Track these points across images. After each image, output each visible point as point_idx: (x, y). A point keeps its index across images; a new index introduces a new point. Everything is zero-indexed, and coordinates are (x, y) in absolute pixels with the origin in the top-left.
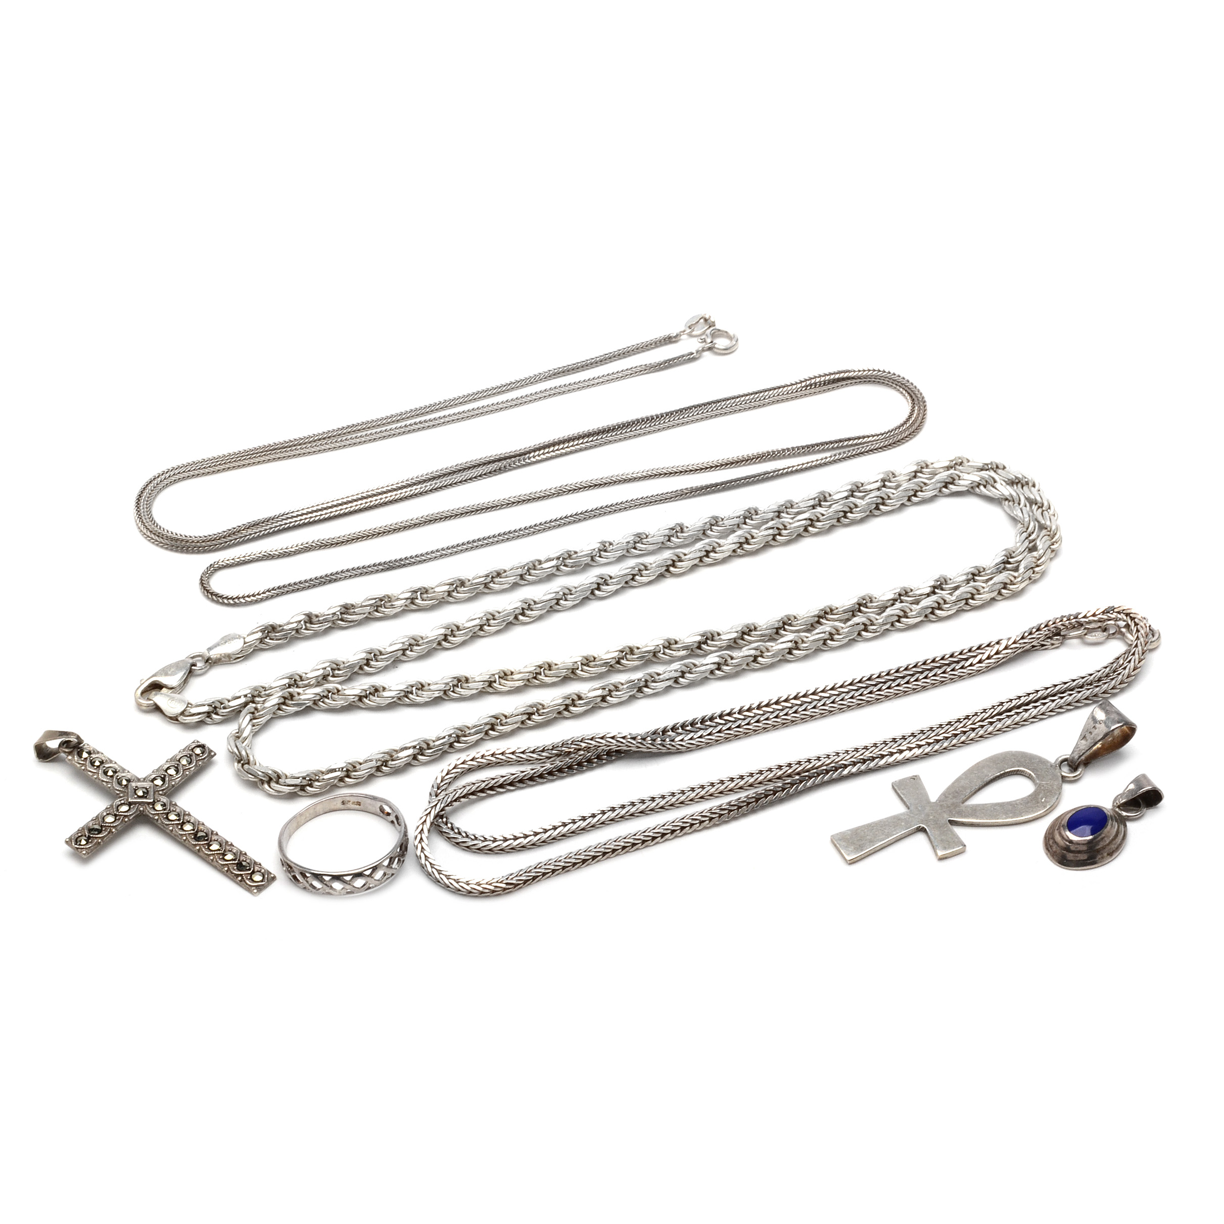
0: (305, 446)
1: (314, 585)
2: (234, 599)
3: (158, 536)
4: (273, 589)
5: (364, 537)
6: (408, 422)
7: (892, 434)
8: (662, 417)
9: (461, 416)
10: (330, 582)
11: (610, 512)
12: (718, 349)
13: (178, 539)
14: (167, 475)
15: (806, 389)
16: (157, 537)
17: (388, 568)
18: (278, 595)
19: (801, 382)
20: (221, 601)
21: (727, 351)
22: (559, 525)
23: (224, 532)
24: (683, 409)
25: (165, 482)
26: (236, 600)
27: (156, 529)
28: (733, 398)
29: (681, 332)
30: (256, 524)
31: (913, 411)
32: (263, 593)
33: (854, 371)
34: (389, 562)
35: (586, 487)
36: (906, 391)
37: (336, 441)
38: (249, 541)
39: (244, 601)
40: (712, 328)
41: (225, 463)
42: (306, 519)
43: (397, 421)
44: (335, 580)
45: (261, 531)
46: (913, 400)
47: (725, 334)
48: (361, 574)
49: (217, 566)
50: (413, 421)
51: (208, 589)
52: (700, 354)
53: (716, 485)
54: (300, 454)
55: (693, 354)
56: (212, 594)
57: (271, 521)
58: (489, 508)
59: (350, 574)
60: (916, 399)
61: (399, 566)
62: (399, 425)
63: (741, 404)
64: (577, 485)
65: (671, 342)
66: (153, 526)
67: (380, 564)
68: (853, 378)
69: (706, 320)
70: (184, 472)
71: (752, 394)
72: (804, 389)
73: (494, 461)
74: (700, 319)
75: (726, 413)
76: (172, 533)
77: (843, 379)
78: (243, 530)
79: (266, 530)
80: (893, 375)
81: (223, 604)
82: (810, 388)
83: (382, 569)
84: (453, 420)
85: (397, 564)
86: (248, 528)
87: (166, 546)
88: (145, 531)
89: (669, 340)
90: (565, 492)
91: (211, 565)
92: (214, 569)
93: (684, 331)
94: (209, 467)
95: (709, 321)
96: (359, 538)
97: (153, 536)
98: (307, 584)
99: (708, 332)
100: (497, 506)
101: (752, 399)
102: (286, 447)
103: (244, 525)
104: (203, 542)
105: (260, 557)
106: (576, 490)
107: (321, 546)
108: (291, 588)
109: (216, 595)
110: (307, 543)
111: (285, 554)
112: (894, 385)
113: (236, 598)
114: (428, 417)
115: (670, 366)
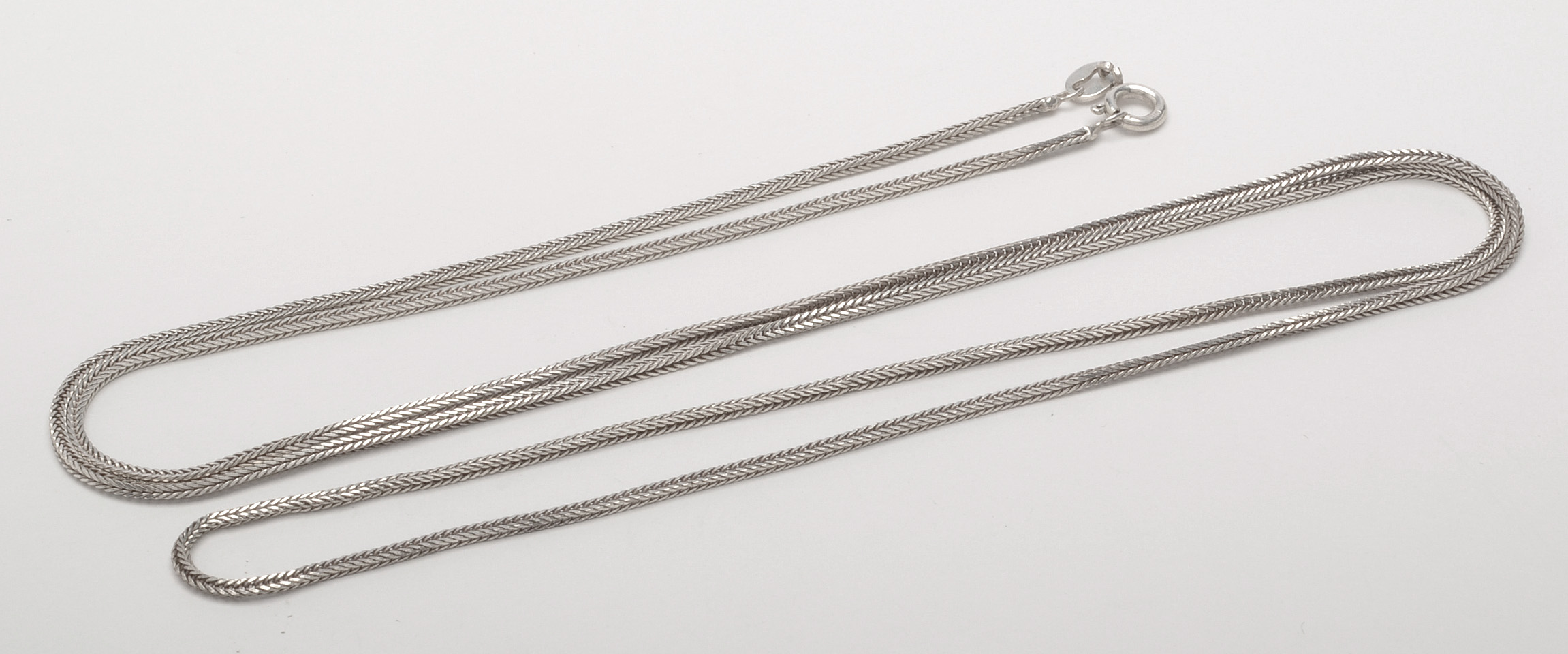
0: (371, 304)
1: (391, 560)
2: (238, 587)
3: (95, 471)
4: (313, 568)
5: (485, 470)
6: (563, 261)
7: (1464, 266)
8: (1034, 245)
9: (662, 248)
10: (421, 553)
11: (949, 420)
12: (1129, 123)
13: (132, 478)
14: (113, 358)
15: (1297, 189)
16: (92, 473)
17: (531, 528)
18: (321, 579)
19: (1289, 176)
20: (213, 591)
21: (1149, 127)
22: (854, 446)
23: (221, 462)
24: (1074, 230)
25: (110, 371)
26: (242, 590)
27: (91, 458)
28: (1164, 209)
29: (1060, 96)
30: (280, 448)
31: (1498, 226)
32: (293, 576)
33: (1385, 156)
34: (534, 516)
35: (900, 376)
36: (1481, 191)
37: (429, 295)
38: (266, 479)
39: (257, 591)
40: (1116, 88)
41: (221, 336)
42: (373, 436)
43: (543, 258)
44: (431, 550)
45: (289, 461)
46: (1497, 207)
47: (1141, 98)
48: (481, 538)
49: (205, 525)
50: (572, 258)
51: (188, 568)
52: (1097, 133)
53: (1145, 362)
54: (361, 319)
55: (1086, 133)
56: (196, 578)
57: (309, 441)
58: (720, 415)
59: (458, 538)
60: (1503, 205)
61: (552, 524)
62: (545, 265)
63: (1179, 219)
64: (883, 372)
65: (1042, 114)
66: (85, 453)
67: (515, 520)
68: (1383, 169)
69: (1104, 73)
70: (144, 352)
71: (1198, 200)
72: (1293, 189)
73: (726, 330)
74: (1094, 72)
75: (1152, 236)
76: (121, 466)
77: (1364, 171)
78: (255, 459)
79: (299, 457)
80: (1456, 162)
81: (217, 596)
82: (1305, 188)
83: (521, 530)
84: (647, 256)
85: (548, 519)
86: (264, 455)
87: (110, 490)
88: (70, 462)
89: (1038, 110)
90: (862, 385)
91: (194, 524)
92: (199, 532)
93: (1065, 94)
94: (193, 343)
95: (1110, 75)
96: (475, 472)
97: (85, 471)
98: (378, 558)
99: (1111, 93)
100: (735, 412)
101: (1200, 209)
102: (336, 306)
103: (257, 449)
104: (180, 482)
105: (287, 508)
106: (881, 380)
107: (403, 488)
108: (346, 565)
109: (204, 580)
110: (376, 483)
111: (336, 503)
112: (1460, 182)
113: (243, 584)
114: (599, 251)
115: (1045, 157)
